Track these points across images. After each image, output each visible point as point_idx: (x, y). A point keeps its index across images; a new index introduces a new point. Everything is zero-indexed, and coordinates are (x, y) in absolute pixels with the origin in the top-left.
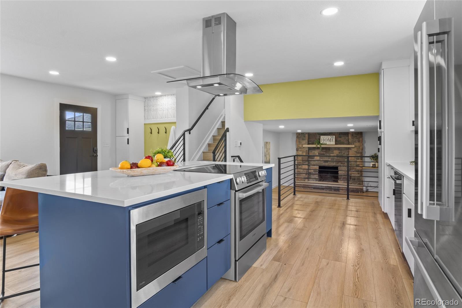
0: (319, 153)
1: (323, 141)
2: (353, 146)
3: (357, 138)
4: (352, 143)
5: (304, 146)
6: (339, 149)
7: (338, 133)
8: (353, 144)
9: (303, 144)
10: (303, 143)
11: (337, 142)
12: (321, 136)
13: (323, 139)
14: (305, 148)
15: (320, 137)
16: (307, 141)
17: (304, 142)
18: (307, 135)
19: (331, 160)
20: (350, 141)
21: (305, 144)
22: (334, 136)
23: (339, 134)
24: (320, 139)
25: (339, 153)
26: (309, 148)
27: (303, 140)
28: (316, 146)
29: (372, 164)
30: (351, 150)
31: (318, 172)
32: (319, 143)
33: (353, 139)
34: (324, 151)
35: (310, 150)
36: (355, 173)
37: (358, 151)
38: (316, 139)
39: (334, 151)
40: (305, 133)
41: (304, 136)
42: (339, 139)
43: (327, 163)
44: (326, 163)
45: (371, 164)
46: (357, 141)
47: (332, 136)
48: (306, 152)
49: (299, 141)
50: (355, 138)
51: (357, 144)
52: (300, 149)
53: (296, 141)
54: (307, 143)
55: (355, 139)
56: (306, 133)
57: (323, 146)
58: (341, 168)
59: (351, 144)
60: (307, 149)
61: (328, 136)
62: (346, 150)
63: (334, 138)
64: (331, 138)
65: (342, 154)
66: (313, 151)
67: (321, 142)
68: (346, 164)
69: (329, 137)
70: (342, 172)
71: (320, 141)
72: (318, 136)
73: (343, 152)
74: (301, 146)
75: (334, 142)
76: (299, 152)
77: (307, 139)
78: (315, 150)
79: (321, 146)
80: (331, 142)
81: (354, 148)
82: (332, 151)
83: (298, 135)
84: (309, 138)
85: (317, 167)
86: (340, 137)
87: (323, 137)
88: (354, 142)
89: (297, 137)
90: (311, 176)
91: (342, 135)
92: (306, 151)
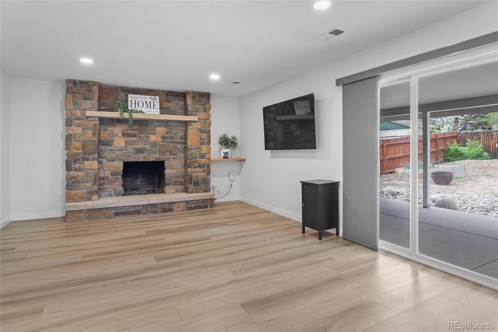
0: (125, 131)
1: (133, 106)
2: (195, 118)
3: (202, 105)
4: (194, 113)
5: (88, 113)
6: (166, 124)
7: (164, 91)
8: (195, 115)
9: (85, 110)
10: (84, 107)
11: (163, 110)
12: (129, 95)
13: (133, 102)
14: (92, 119)
15: (127, 97)
16: (96, 102)
17: (88, 104)
18: (96, 88)
19: (150, 147)
20: (190, 108)
21: (90, 109)
22: (158, 98)
23: (167, 95)
24: (127, 101)
25: (167, 133)
26: (102, 120)
27: (85, 98)
28: (121, 114)
29: (224, 153)
30: (191, 127)
31: (122, 176)
32: (126, 109)
33: (195, 106)
34: (136, 127)
35: (104, 124)
36: (198, 170)
37: (204, 128)
38: (117, 100)
39: (156, 128)
40: (91, 82)
41: (89, 91)
42: (166, 105)
43: (142, 155)
44: (140, 155)
45: (222, 153)
46: (202, 109)
47: (153, 97)
48: (94, 130)
49: (73, 101)
50: (199, 103)
51: (202, 115)
52: (77, 122)
53: (66, 100)
54: (97, 106)
55: (198, 105)
56: (95, 83)
57: (135, 116)
58: (170, 164)
59: (192, 115)
60: (98, 122)
61: (146, 96)
62: (180, 127)
63: (158, 101)
64: (150, 100)
65: (173, 135)
66: (110, 129)
67: (130, 108)
68: (181, 155)
69: (148, 98)
70: (172, 171)
71: (127, 105)
72: (122, 95)
73: (174, 131)
74: (78, 113)
75: (158, 110)
76: (74, 127)
77: (96, 97)
78: (115, 126)
79: (131, 116)
80: (152, 110)
81: (196, 122)
82: (153, 128)
83: (71, 85)
84: (100, 98)
85: (119, 165)
86: (169, 101)
87: (134, 98)
88: (197, 111)
89: (68, 91)
90: (105, 186)
91: (172, 97)
92: (95, 125)
